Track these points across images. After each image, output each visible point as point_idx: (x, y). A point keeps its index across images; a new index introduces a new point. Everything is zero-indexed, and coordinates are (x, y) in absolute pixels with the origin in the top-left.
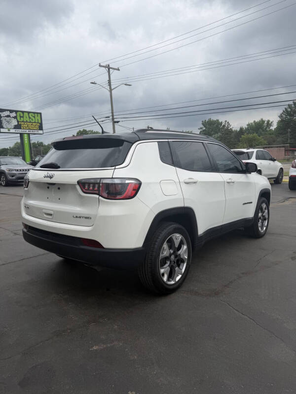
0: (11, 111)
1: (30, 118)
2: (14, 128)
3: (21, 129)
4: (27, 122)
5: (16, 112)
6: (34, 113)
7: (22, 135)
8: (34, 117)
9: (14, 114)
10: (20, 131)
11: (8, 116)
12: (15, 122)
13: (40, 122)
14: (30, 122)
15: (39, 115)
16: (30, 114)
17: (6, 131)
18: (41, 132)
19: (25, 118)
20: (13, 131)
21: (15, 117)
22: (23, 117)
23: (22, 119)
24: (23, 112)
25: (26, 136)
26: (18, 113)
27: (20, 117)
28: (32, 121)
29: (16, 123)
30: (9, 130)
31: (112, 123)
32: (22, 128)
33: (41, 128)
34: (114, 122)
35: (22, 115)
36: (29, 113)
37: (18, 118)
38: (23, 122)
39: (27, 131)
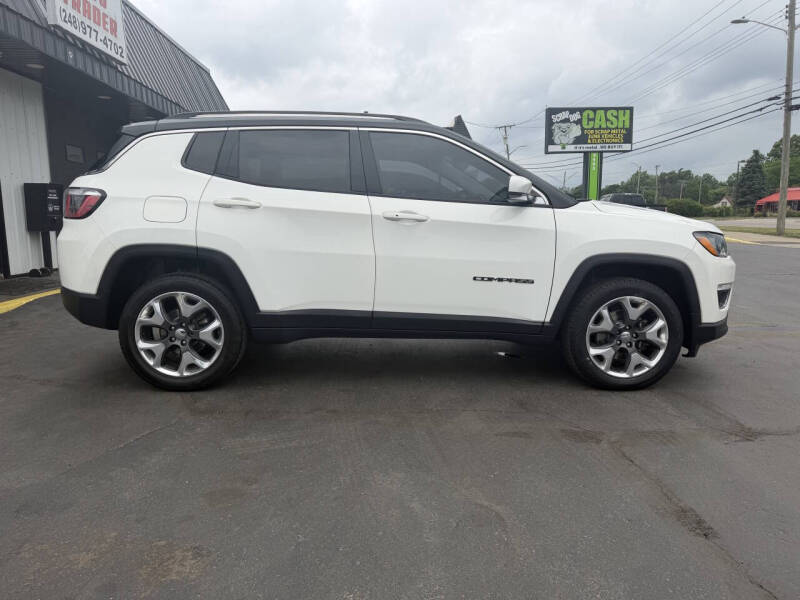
0: (572, 111)
1: (607, 120)
2: (574, 143)
3: (586, 143)
4: (600, 128)
5: (581, 110)
6: (617, 109)
7: (587, 155)
8: (617, 117)
9: (576, 116)
10: (585, 147)
11: (566, 121)
12: (576, 131)
13: (627, 125)
14: (607, 128)
15: (628, 112)
16: (609, 113)
17: (558, 148)
18: (626, 147)
19: (597, 121)
20: (571, 148)
21: (579, 122)
22: (594, 120)
23: (591, 123)
24: (594, 110)
25: (594, 158)
26: (585, 114)
27: (589, 120)
28: (609, 125)
29: (579, 133)
30: (564, 148)
31: (783, 112)
32: (589, 141)
33: (628, 138)
34: (790, 109)
35: (592, 115)
36: (606, 109)
37: (585, 122)
38: (593, 129)
39: (599, 148)
